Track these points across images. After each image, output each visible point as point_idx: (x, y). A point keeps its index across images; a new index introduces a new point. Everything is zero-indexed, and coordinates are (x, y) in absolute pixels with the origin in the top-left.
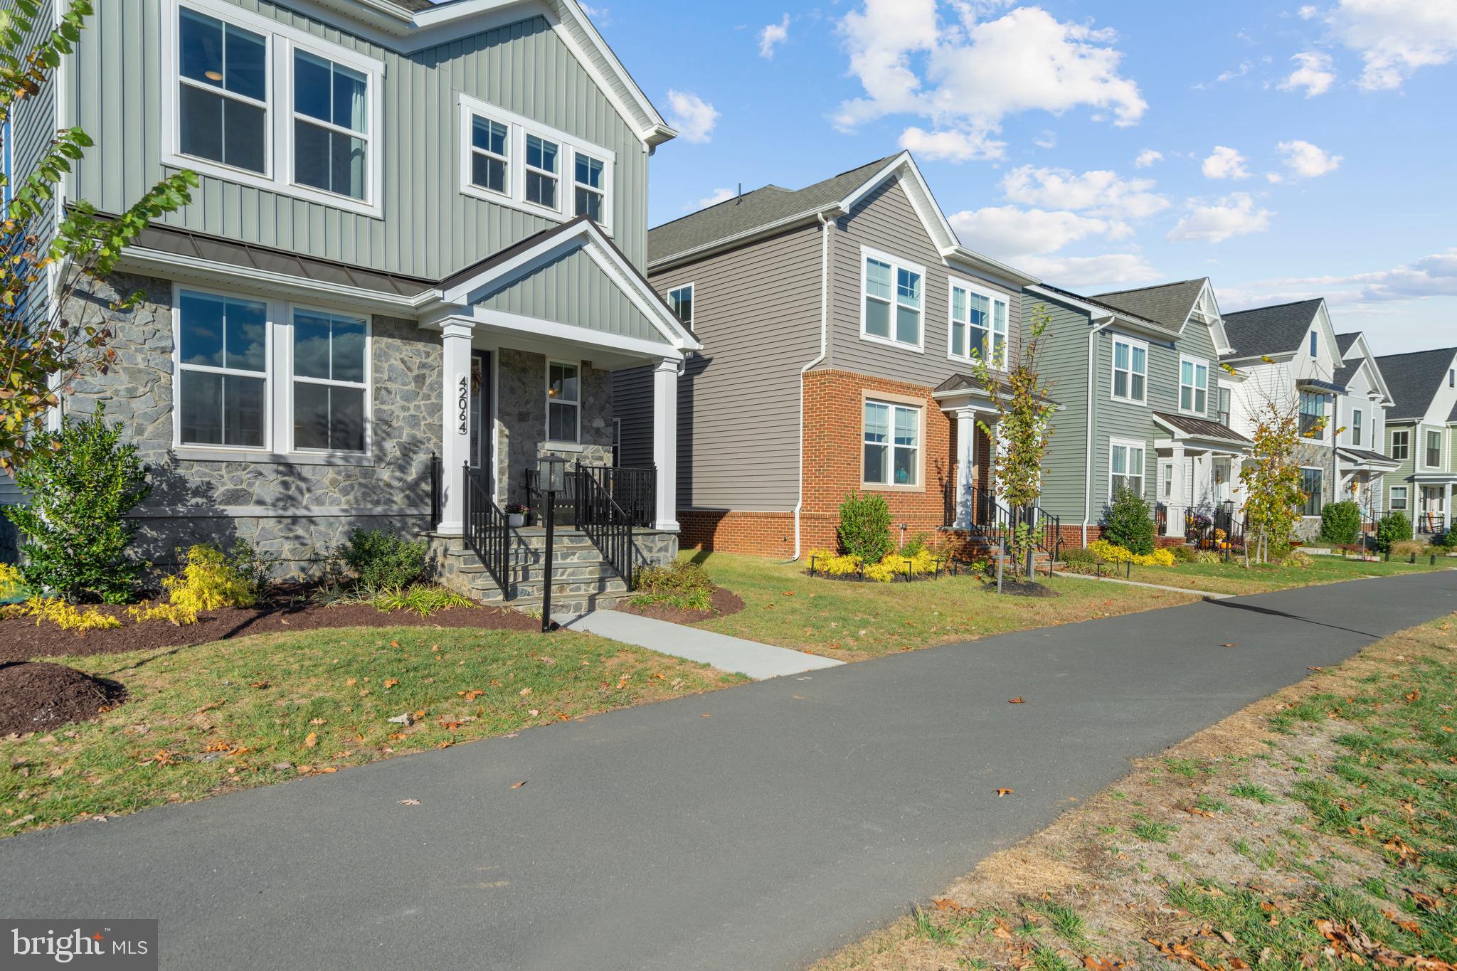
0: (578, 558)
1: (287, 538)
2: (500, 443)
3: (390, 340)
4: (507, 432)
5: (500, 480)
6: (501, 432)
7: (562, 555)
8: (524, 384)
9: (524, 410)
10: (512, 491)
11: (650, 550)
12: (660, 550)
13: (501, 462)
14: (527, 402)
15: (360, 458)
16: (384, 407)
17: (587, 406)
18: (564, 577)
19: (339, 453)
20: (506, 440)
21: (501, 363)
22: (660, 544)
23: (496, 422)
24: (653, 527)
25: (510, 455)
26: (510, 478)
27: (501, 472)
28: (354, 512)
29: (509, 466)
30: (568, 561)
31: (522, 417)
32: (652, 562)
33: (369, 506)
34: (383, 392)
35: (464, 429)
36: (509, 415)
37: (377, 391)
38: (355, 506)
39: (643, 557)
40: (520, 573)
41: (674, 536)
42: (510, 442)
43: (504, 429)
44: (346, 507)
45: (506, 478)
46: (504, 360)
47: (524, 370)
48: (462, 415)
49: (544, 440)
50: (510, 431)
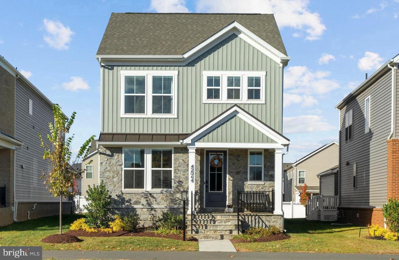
1: (150, 214)
2: (229, 183)
3: (179, 154)
4: (232, 179)
5: (229, 196)
6: (229, 179)
8: (238, 161)
9: (238, 170)
10: (233, 200)
11: (269, 222)
12: (274, 222)
13: (229, 189)
14: (240, 167)
15: (170, 191)
16: (177, 175)
17: (266, 166)
19: (165, 190)
20: (232, 182)
21: (229, 155)
22: (273, 220)
23: (228, 175)
24: (272, 213)
25: (233, 187)
26: (233, 195)
27: (229, 193)
28: (168, 207)
29: (232, 191)
31: (238, 173)
32: (270, 226)
33: (173, 205)
34: (177, 170)
35: (193, 181)
36: (232, 172)
37: (175, 170)
38: (169, 205)
39: (265, 224)
41: (280, 217)
42: (233, 183)
43: (230, 177)
44: (166, 206)
45: (231, 196)
46: (230, 153)
47: (238, 156)
48: (192, 177)
49: (247, 180)
50: (233, 178)
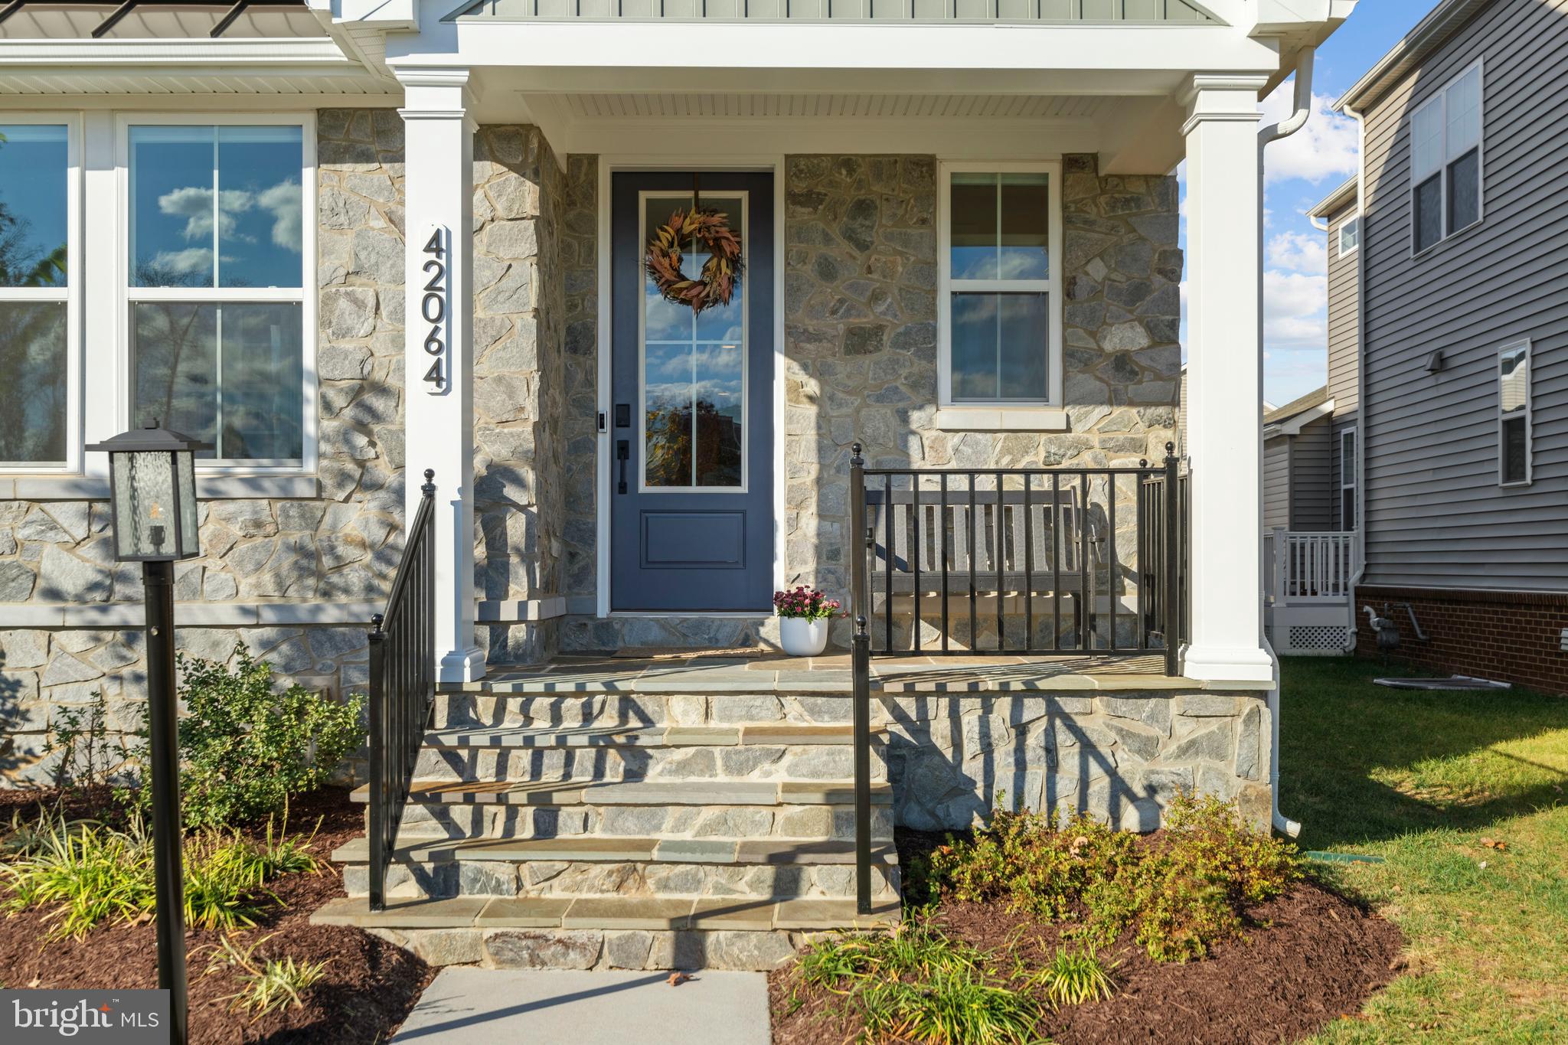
0: (791, 770)
1: (118, 678)
2: (789, 419)
3: (362, 168)
4: (812, 387)
5: (793, 523)
6: (793, 389)
7: (727, 757)
8: (863, 246)
9: (866, 321)
10: (826, 552)
11: (1147, 748)
12: (1190, 748)
13: (793, 472)
14: (876, 297)
15: (290, 479)
16: (345, 345)
17: (1082, 291)
18: (687, 836)
19: (244, 468)
20: (812, 410)
21: (791, 197)
22: (1186, 731)
23: (780, 361)
24: (1173, 668)
25: (821, 450)
26: (822, 515)
27: (796, 504)
28: (269, 616)
29: (819, 481)
30: (755, 777)
31: (860, 341)
32: (1152, 790)
33: (313, 600)
34: (343, 304)
35: (439, 381)
36: (815, 338)
37: (326, 303)
38: (277, 601)
39: (1112, 772)
40: (527, 814)
41: (1248, 704)
42: (822, 420)
43: (801, 376)
44: (251, 603)
45: (810, 523)
46: (801, 187)
47: (863, 208)
48: (431, 339)
49: (933, 398)
50: (822, 384)
